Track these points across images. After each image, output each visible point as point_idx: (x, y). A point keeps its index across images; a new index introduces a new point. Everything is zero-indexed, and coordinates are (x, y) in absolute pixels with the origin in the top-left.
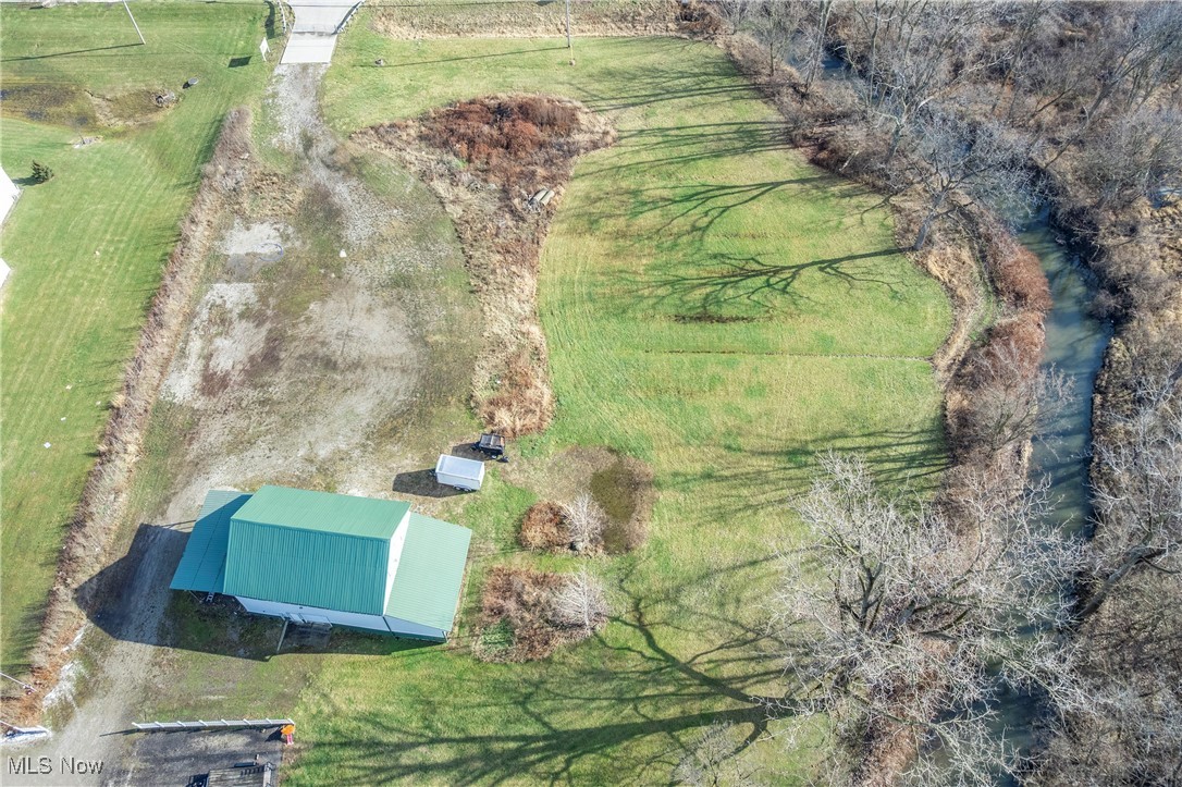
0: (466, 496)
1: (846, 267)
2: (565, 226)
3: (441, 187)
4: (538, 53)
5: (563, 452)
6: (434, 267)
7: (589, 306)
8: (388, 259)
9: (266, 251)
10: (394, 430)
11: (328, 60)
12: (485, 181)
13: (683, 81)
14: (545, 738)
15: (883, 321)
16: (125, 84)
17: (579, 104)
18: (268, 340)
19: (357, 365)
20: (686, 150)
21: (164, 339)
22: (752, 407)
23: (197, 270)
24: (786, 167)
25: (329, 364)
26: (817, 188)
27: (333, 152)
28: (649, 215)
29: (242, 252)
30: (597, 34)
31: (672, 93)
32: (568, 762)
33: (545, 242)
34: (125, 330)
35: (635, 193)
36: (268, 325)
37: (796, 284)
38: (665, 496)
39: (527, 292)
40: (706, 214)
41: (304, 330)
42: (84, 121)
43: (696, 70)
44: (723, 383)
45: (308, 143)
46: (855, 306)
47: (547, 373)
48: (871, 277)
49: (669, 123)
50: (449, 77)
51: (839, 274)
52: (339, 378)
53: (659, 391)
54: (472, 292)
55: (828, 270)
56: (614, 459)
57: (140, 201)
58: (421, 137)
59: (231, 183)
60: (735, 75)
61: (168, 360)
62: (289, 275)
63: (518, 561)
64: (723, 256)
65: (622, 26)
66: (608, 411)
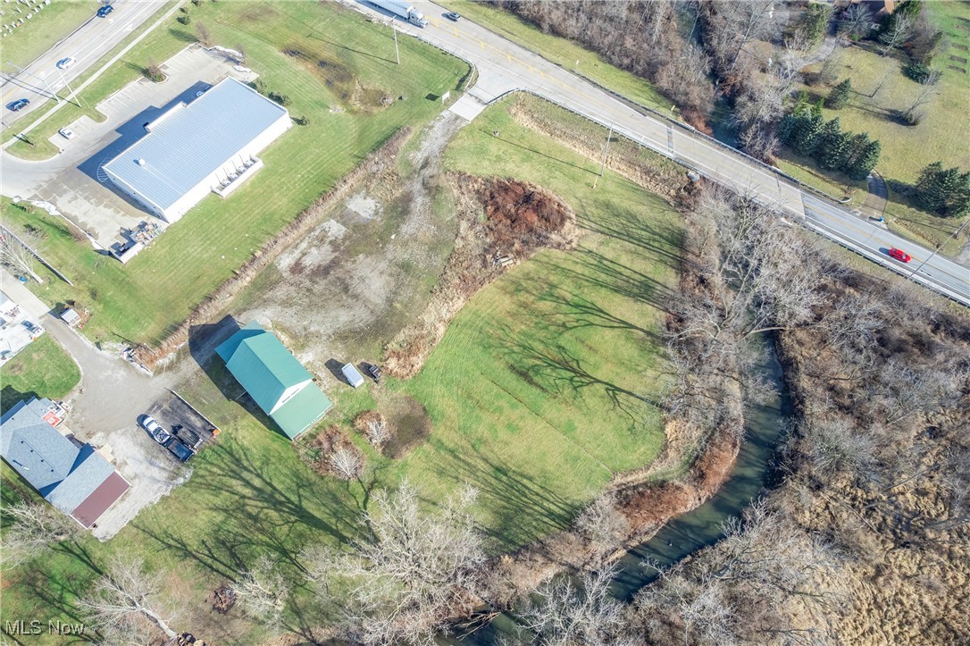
0: (349, 387)
1: (621, 397)
2: (502, 284)
3: (464, 225)
4: (581, 171)
5: (404, 395)
6: (425, 268)
7: (476, 334)
8: (409, 251)
9: (364, 215)
10: (347, 337)
11: (471, 119)
12: (486, 235)
13: (644, 233)
14: (296, 506)
15: (611, 437)
16: (376, 84)
17: (573, 216)
18: (333, 261)
19: (356, 297)
20: (603, 277)
21: (295, 234)
22: (503, 434)
23: (330, 208)
24: (648, 319)
25: (346, 289)
26: (653, 342)
27: (431, 177)
28: (548, 303)
29: (354, 210)
30: (625, 174)
31: (630, 237)
32: (296, 521)
33: (486, 286)
34: (283, 221)
35: (552, 286)
36: (337, 254)
37: (585, 388)
38: (426, 446)
39: (455, 308)
40: (578, 321)
41: (349, 266)
42: (345, 96)
43: (657, 230)
44: (501, 413)
45: (426, 164)
46: (604, 420)
47: (429, 353)
48: (629, 411)
49: (610, 255)
50: (523, 161)
51: (614, 397)
52: (344, 298)
53: (470, 397)
54: (431, 292)
55: (611, 392)
56: (422, 413)
57: (334, 156)
58: (478, 192)
59: (375, 168)
60: (676, 245)
61: (289, 246)
62: (364, 234)
63: (346, 429)
64: (564, 348)
65: (644, 177)
66: (438, 390)
